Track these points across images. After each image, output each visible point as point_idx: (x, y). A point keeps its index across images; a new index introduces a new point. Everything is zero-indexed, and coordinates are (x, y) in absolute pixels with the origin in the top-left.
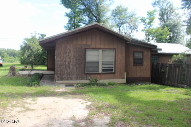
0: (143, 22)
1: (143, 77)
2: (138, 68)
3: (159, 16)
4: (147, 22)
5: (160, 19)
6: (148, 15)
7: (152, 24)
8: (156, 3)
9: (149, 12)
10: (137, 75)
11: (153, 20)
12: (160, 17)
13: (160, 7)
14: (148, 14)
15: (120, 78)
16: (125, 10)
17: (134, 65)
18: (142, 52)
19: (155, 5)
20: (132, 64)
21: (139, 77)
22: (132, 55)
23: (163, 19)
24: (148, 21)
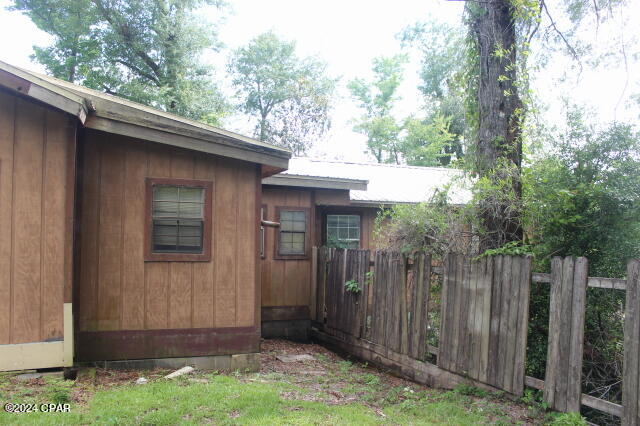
0: (357, 97)
1: (210, 324)
2: (178, 275)
3: (422, 81)
4: (373, 98)
5: (426, 91)
6: (376, 70)
7: (389, 103)
8: (412, 33)
9: (380, 61)
10: (174, 316)
11: (392, 88)
12: (424, 84)
13: (425, 48)
14: (374, 66)
15: (29, 340)
16: (287, 51)
17: (149, 261)
18: (205, 188)
19: (406, 42)
20: (140, 253)
21: (185, 325)
22: (140, 203)
23: (437, 89)
24: (375, 92)
